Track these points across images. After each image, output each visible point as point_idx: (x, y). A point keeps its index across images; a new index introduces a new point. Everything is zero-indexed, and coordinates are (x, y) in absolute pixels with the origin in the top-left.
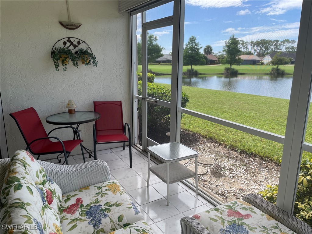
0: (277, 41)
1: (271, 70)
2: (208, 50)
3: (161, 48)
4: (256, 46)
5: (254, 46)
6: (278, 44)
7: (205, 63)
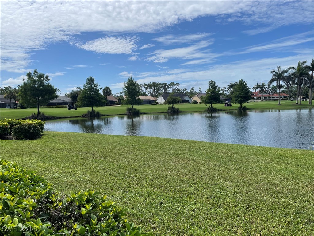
0: (166, 84)
1: (168, 109)
2: (107, 91)
3: (55, 88)
4: (149, 88)
5: (147, 88)
6: (166, 86)
7: (105, 104)
